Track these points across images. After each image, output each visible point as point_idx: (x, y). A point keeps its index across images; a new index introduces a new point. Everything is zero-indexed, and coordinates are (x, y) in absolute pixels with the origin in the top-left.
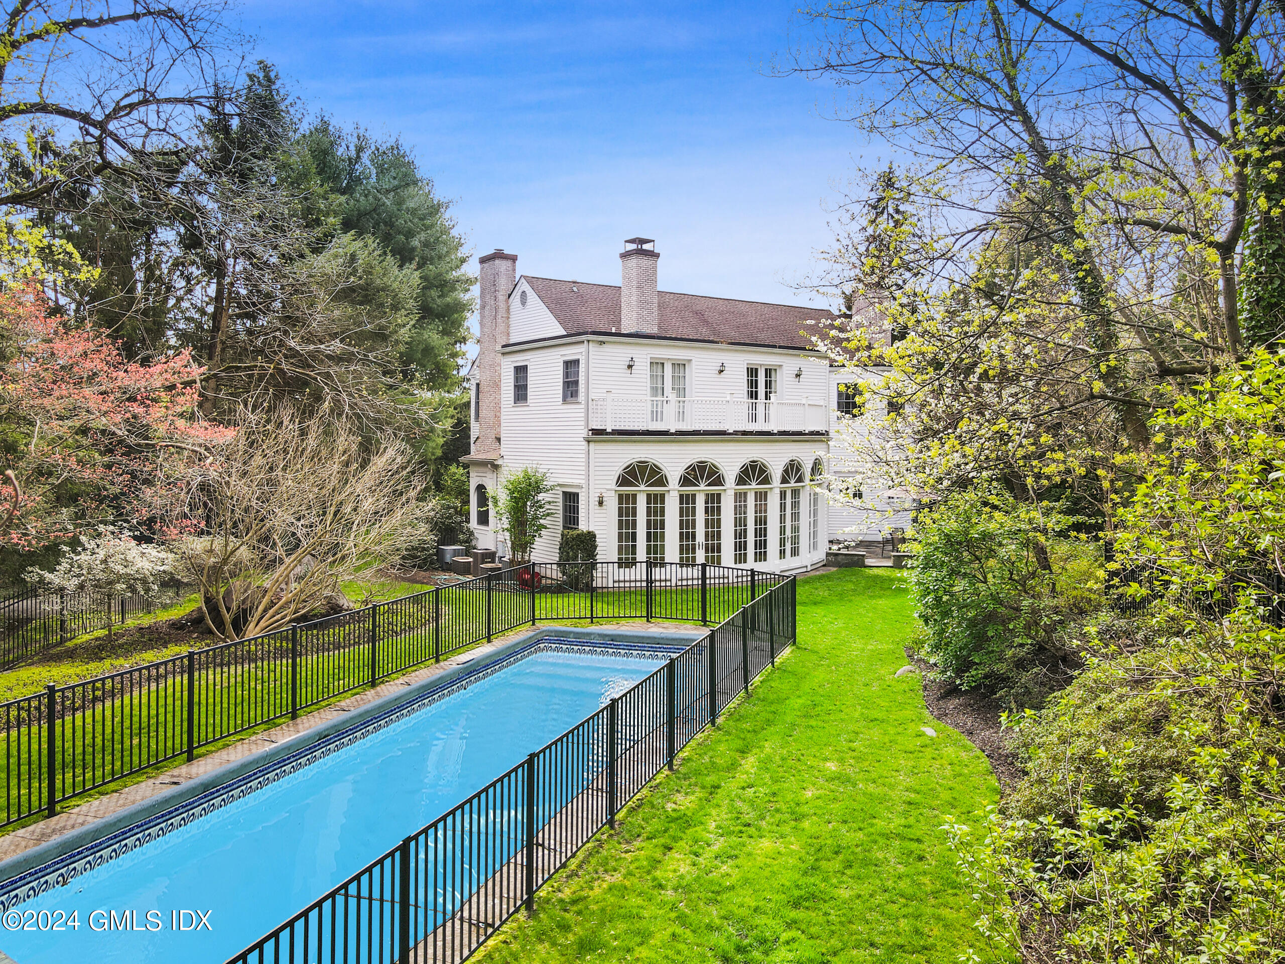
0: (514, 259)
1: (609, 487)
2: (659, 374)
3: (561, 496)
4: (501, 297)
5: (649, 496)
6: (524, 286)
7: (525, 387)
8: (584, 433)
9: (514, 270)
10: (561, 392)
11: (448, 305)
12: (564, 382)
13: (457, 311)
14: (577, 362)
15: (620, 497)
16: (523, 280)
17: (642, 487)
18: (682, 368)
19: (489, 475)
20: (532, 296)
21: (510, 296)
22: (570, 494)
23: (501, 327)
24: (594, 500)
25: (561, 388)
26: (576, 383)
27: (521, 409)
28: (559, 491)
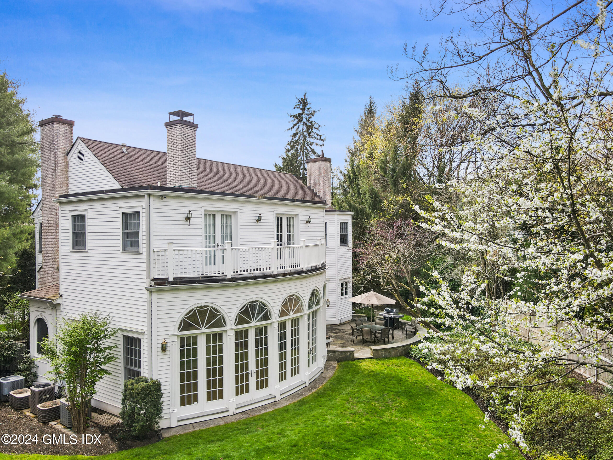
0: (71, 124)
1: (171, 333)
2: (212, 223)
3: (122, 339)
4: (60, 155)
5: (208, 336)
6: (81, 146)
7: (83, 234)
8: (146, 283)
9: (71, 133)
10: (120, 241)
11: (17, 160)
12: (124, 233)
13: (25, 166)
14: (137, 215)
15: (182, 340)
16: (79, 141)
17: (203, 330)
18: (228, 218)
19: (49, 311)
20: (88, 154)
21: (68, 153)
22: (131, 338)
23: (61, 179)
24: (157, 346)
25: (120, 238)
26: (137, 234)
27: (79, 255)
28: (120, 335)
